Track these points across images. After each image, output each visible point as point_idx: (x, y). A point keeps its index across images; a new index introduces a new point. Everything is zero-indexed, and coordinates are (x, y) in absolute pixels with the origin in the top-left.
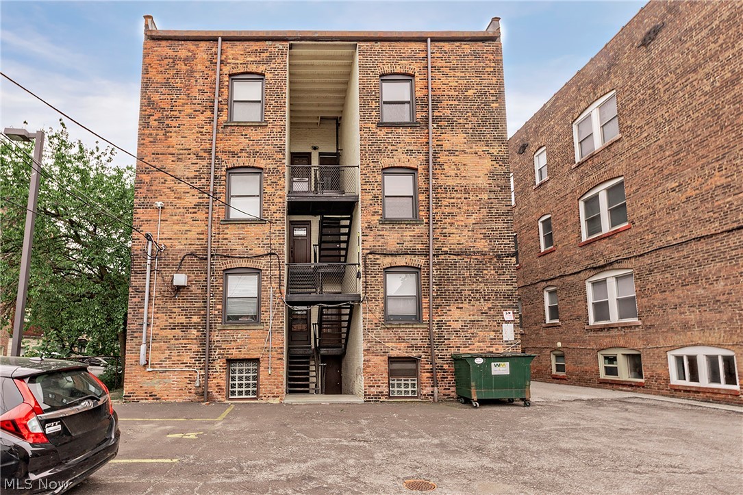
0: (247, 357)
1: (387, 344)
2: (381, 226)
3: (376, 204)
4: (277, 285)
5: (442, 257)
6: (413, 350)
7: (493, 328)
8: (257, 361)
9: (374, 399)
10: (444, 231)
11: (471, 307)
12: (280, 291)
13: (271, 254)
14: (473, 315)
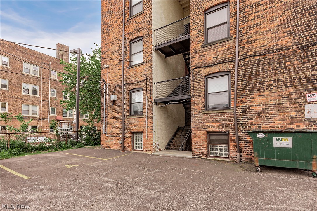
0: (138, 131)
1: (206, 124)
2: (203, 49)
3: (200, 36)
5: (248, 60)
8: (142, 132)
9: (198, 157)
12: (150, 97)
13: (147, 79)
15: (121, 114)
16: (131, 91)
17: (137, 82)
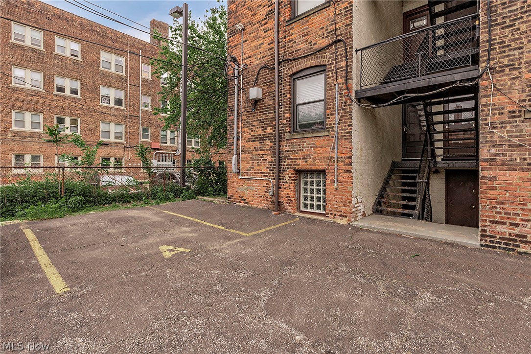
0: (313, 168)
4: (343, 80)
8: (323, 172)
12: (347, 86)
13: (337, 42)
15: (272, 131)
16: (295, 77)
17: (310, 53)
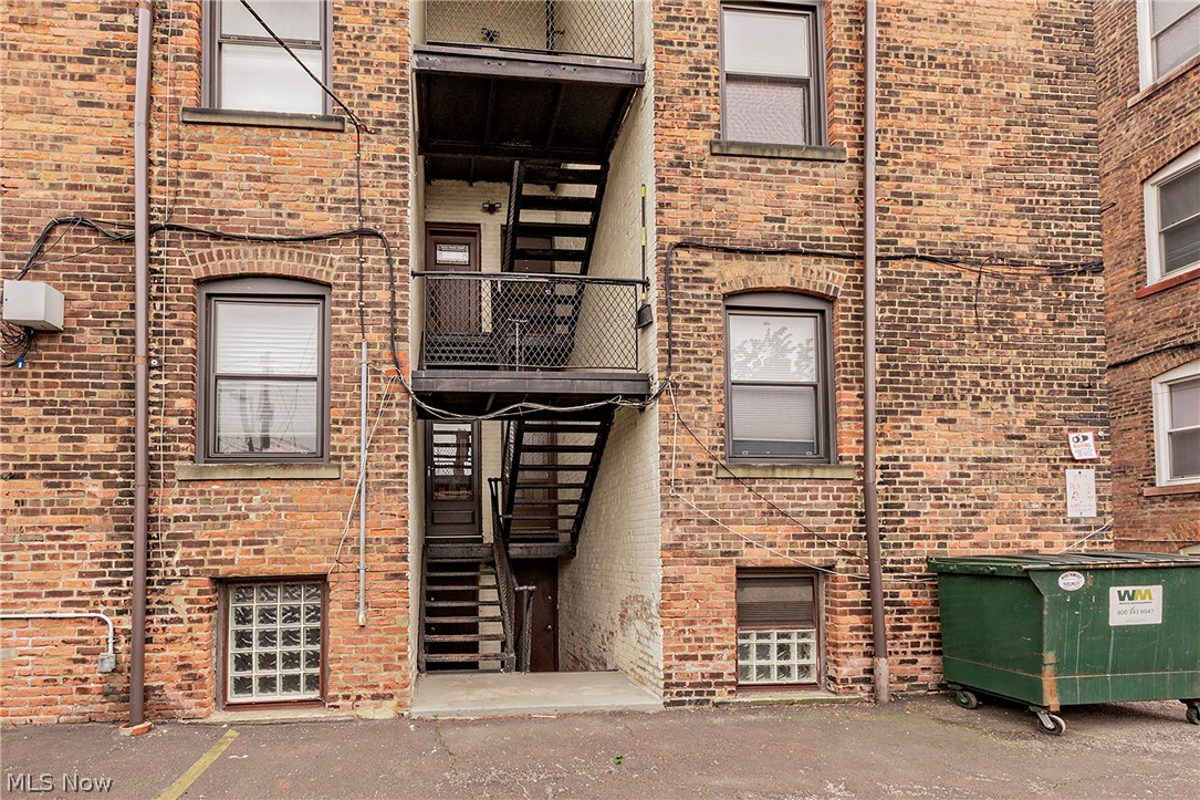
0: (283, 570)
1: (733, 529)
2: (717, 161)
3: (702, 91)
4: (383, 338)
5: (898, 266)
6: (811, 545)
7: (1040, 483)
8: (319, 581)
9: (694, 698)
10: (905, 186)
11: (981, 420)
12: (393, 354)
13: (363, 233)
14: (985, 443)
15: (113, 447)
17: (276, 236)
